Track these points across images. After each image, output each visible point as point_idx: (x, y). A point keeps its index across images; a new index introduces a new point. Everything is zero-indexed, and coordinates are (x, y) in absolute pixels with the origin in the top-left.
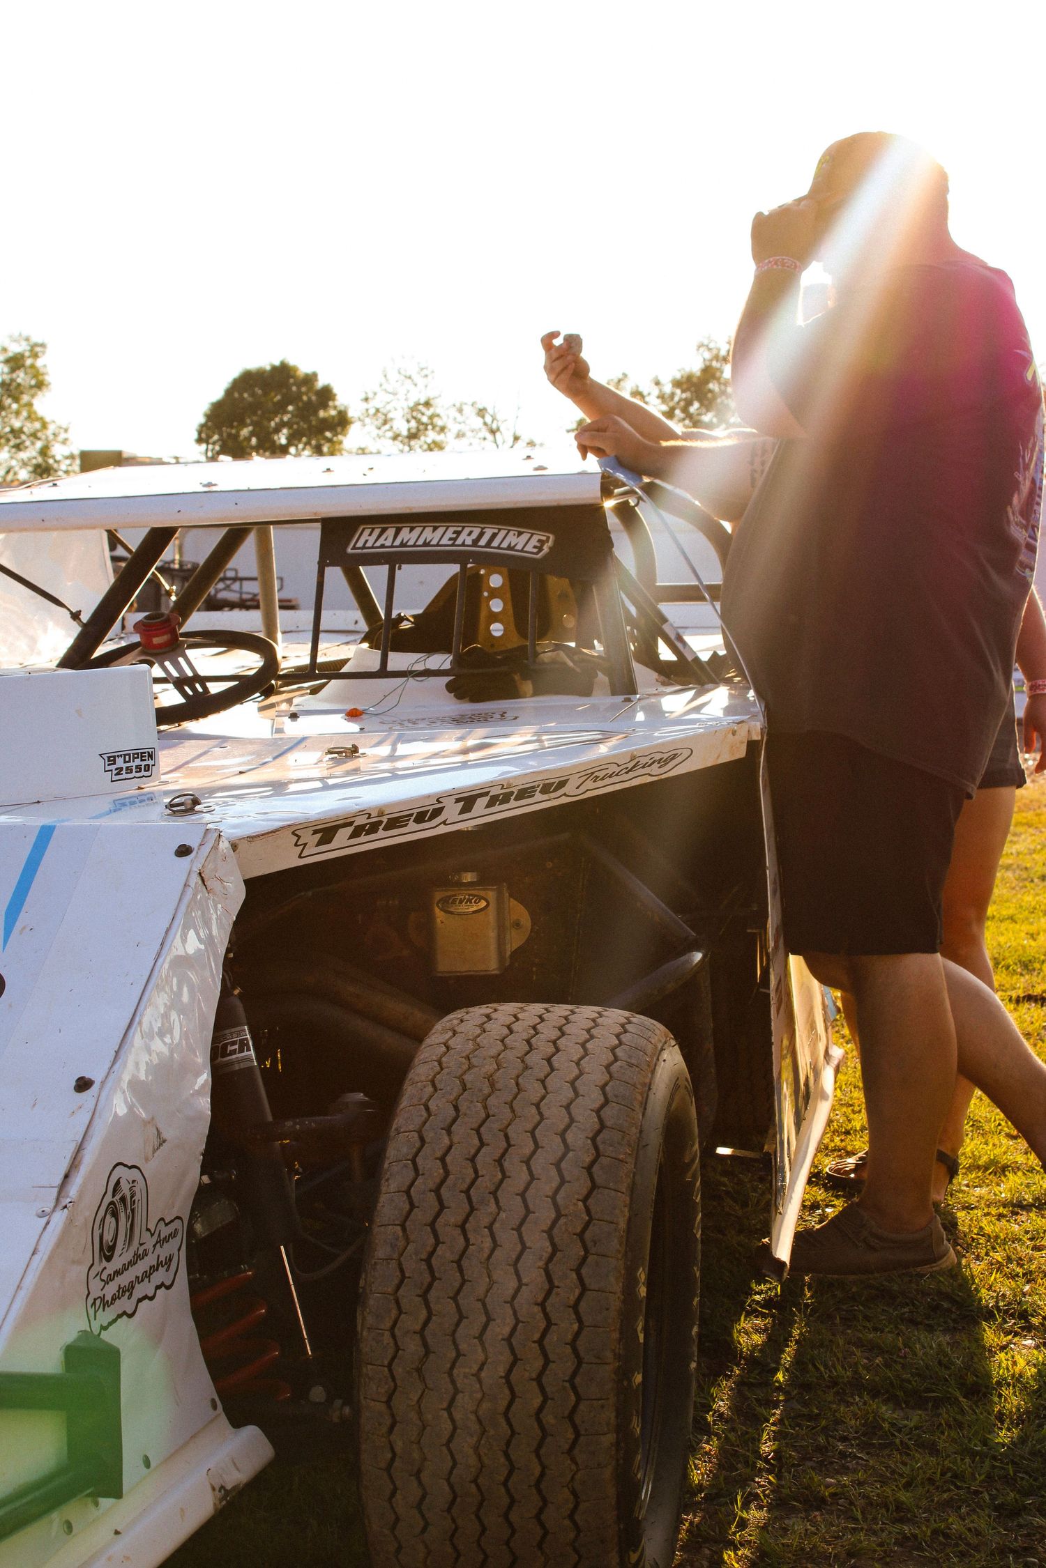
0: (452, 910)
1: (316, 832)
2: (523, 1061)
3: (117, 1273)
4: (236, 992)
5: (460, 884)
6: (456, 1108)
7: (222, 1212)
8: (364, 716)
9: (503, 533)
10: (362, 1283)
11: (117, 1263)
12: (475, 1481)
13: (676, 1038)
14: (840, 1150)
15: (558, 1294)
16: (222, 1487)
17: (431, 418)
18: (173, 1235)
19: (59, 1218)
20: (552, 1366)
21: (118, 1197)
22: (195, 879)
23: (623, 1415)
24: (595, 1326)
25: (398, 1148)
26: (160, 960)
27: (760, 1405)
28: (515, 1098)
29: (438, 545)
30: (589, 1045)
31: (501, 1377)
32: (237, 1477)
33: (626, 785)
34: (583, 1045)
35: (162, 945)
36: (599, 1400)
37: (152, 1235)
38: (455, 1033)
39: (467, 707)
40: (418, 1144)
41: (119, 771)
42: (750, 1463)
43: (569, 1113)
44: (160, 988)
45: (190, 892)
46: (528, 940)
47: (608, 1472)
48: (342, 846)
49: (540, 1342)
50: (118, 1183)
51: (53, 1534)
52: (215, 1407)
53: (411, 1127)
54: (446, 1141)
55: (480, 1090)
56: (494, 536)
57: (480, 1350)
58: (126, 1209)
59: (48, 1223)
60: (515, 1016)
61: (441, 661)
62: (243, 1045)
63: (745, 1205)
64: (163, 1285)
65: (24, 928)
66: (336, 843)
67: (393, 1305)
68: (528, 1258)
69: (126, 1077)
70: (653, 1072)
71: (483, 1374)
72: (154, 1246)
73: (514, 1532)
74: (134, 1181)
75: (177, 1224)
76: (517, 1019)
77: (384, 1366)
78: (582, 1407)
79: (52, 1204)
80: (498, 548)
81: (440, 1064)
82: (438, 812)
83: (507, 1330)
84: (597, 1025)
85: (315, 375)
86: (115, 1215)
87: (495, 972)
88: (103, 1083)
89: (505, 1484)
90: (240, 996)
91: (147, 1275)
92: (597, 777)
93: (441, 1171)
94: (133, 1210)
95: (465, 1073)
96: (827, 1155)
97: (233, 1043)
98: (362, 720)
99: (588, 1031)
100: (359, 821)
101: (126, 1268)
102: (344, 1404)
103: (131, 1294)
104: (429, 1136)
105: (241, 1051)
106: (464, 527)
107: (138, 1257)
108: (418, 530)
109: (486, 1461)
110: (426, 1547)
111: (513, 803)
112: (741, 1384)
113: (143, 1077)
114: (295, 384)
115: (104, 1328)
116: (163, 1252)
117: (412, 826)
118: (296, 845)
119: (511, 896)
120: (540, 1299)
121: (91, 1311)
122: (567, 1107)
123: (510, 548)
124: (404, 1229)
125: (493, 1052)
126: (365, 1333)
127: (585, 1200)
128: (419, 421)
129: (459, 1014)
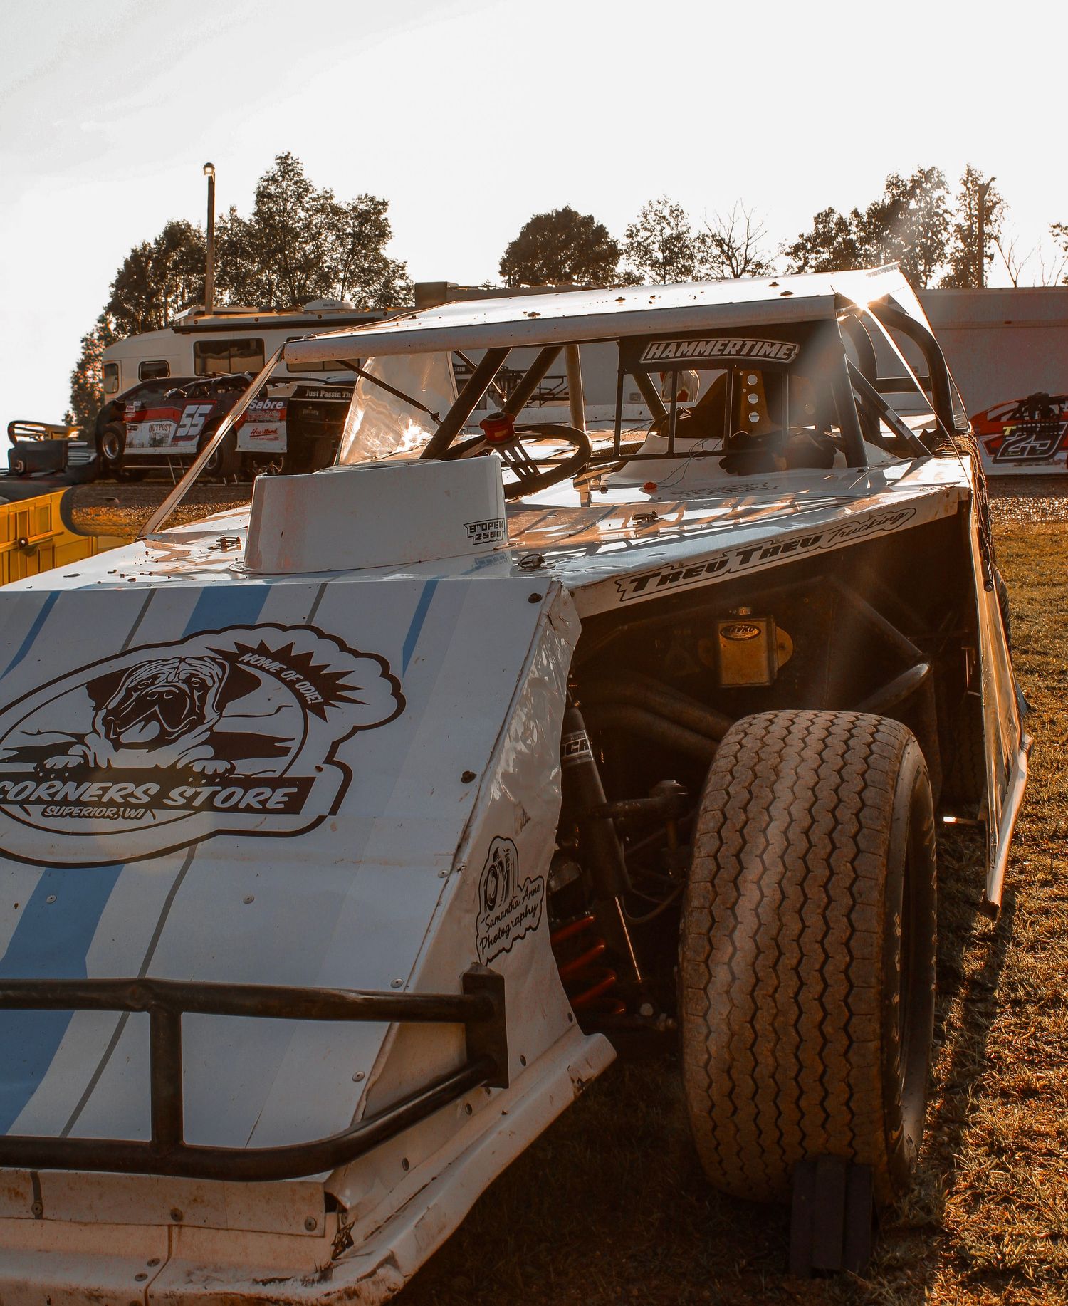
0: (732, 636)
1: (632, 581)
2: (800, 755)
3: (498, 919)
4: (577, 704)
5: (737, 617)
6: (750, 792)
7: (570, 872)
8: (658, 488)
9: (760, 344)
10: (681, 926)
11: (497, 911)
12: (773, 1076)
13: (916, 735)
14: (1032, 816)
15: (833, 934)
16: (579, 1080)
17: (681, 248)
18: (536, 890)
19: (455, 878)
20: (830, 989)
21: (497, 862)
22: (545, 620)
23: (885, 1025)
24: (863, 959)
25: (706, 823)
26: (522, 682)
27: (982, 1016)
28: (795, 784)
29: (710, 355)
30: (850, 742)
31: (791, 998)
32: (591, 1072)
33: (866, 538)
34: (846, 742)
35: (522, 670)
36: (866, 1015)
37: (522, 890)
38: (746, 734)
39: (736, 479)
40: (722, 820)
41: (479, 537)
42: (977, 1061)
43: (837, 795)
44: (522, 705)
45: (541, 630)
46: (791, 659)
47: (874, 1070)
48: (653, 591)
49: (821, 971)
50: (496, 851)
51: (458, 1115)
52: (571, 1019)
53: (716, 807)
54: (743, 818)
55: (768, 778)
56: (753, 347)
57: (774, 976)
58: (503, 871)
59: (447, 882)
60: (792, 720)
61: (715, 444)
62: (583, 744)
63: (960, 860)
64: (530, 927)
65: (418, 659)
66: (648, 589)
67: (706, 942)
68: (809, 906)
69: (500, 771)
70: (900, 762)
71: (777, 995)
72: (524, 898)
73: (803, 1115)
74: (508, 850)
75: (539, 882)
76: (794, 723)
77: (700, 989)
78: (854, 1020)
79: (450, 868)
80: (757, 356)
81: (736, 757)
82: (723, 564)
83: (794, 962)
84: (855, 727)
85: (591, 218)
86: (495, 875)
87: (767, 684)
88: (483, 776)
89: (796, 1079)
90: (580, 708)
91: (519, 920)
92: (844, 533)
93: (740, 840)
94: (508, 872)
95: (755, 765)
96: (1022, 820)
97: (576, 743)
98: (656, 491)
99: (849, 731)
100: (665, 572)
101: (503, 915)
102: (669, 1017)
103: (508, 935)
104: (729, 813)
105: (582, 749)
106: (729, 341)
107: (512, 907)
108: (694, 344)
109: (781, 1062)
110: (736, 1126)
111: (780, 555)
112: (967, 1000)
113: (511, 770)
114: (575, 226)
115: (489, 960)
116: (530, 903)
117: (704, 574)
118: (618, 592)
119: (777, 625)
120: (819, 938)
121: (480, 948)
122: (836, 791)
123: (765, 356)
124: (713, 885)
125: (777, 748)
126: (685, 965)
127: (852, 862)
128: (672, 251)
129: (748, 719)
